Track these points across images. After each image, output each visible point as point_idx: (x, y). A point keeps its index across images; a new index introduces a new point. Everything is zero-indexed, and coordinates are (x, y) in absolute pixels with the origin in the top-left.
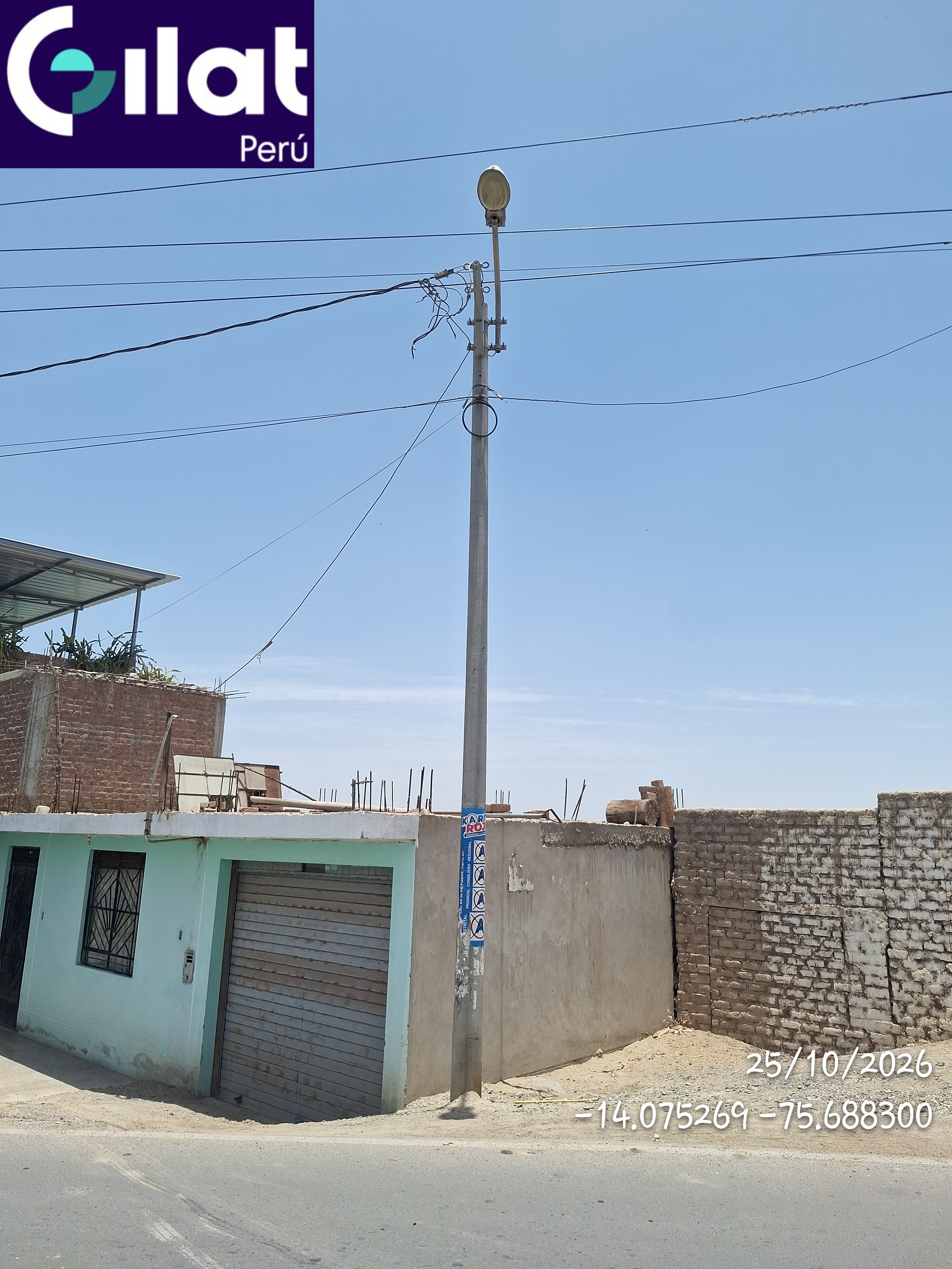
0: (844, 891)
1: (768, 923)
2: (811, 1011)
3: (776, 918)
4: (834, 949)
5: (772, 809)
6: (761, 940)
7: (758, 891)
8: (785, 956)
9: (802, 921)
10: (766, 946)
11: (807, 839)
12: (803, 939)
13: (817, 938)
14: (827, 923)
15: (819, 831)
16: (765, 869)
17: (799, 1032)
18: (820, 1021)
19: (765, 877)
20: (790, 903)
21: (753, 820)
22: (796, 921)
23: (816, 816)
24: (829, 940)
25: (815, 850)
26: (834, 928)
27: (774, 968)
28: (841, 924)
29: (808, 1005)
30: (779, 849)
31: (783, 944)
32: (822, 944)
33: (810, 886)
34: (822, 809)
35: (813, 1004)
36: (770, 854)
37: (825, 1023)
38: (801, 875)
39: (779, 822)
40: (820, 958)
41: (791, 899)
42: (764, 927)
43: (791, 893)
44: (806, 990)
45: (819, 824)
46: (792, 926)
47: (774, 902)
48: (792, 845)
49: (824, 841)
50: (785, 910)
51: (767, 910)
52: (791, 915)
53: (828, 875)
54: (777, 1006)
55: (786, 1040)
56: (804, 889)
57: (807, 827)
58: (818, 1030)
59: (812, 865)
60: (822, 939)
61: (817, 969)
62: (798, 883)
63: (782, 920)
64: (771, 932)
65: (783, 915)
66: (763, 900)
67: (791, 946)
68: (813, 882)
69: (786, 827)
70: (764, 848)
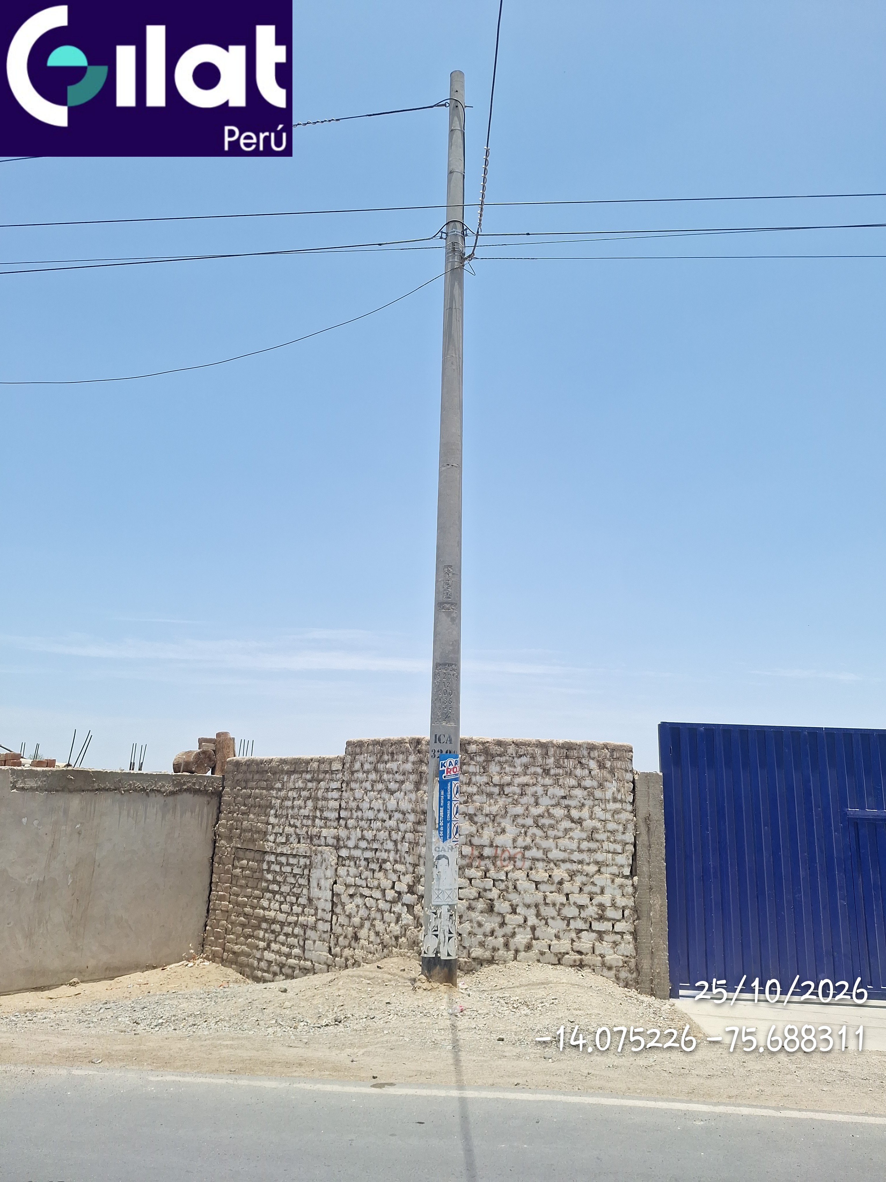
0: (315, 831)
1: (268, 862)
2: (283, 944)
3: (272, 858)
4: (303, 885)
5: (284, 757)
6: (262, 879)
7: (265, 833)
8: (274, 893)
9: (288, 860)
10: (264, 884)
11: (300, 784)
12: (286, 877)
13: (295, 876)
14: (302, 861)
15: (309, 776)
16: (272, 812)
17: (273, 964)
18: (286, 953)
19: (272, 820)
20: (283, 843)
21: (271, 767)
22: (283, 859)
23: (308, 762)
24: (301, 878)
25: (305, 793)
26: (306, 866)
27: (265, 903)
28: (310, 862)
29: (282, 938)
30: (282, 793)
31: (275, 881)
32: (297, 881)
33: (296, 827)
34: (312, 756)
35: (284, 938)
36: (277, 798)
37: (288, 956)
38: (293, 817)
39: (286, 768)
40: (294, 895)
41: (284, 840)
42: (265, 866)
43: (284, 834)
44: (282, 924)
45: (309, 770)
46: (281, 864)
47: (274, 842)
48: (291, 789)
49: (310, 785)
50: (279, 851)
51: (268, 850)
52: (282, 854)
53: (307, 817)
54: (263, 940)
55: (265, 971)
56: (291, 830)
57: (301, 773)
58: (284, 962)
59: (300, 808)
60: (298, 877)
61: (292, 904)
62: (290, 825)
63: (276, 860)
64: (269, 871)
65: (277, 855)
66: (268, 841)
67: (279, 883)
68: (298, 824)
69: (290, 773)
70: (274, 793)
